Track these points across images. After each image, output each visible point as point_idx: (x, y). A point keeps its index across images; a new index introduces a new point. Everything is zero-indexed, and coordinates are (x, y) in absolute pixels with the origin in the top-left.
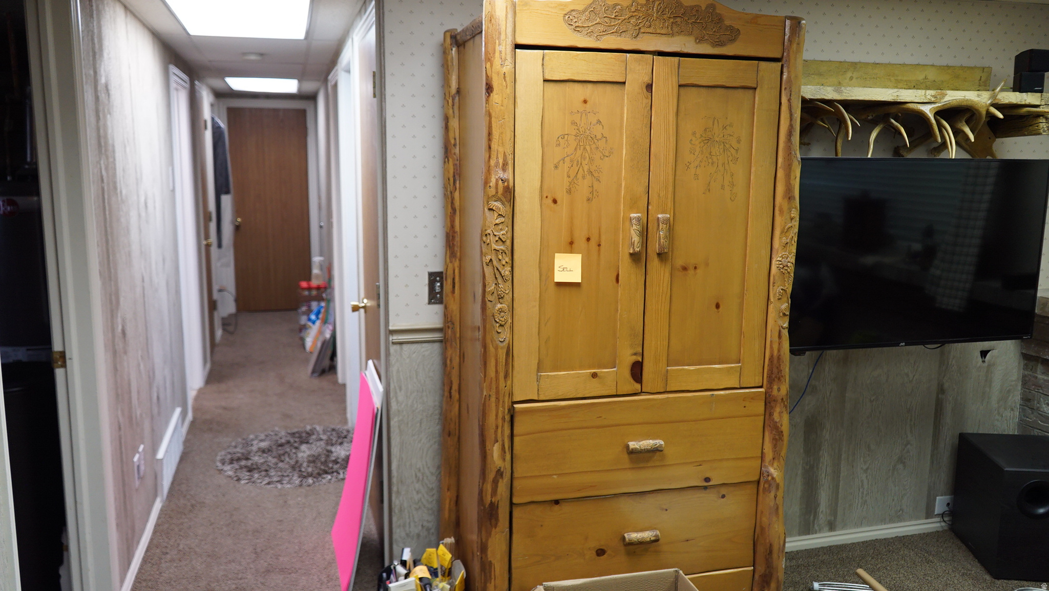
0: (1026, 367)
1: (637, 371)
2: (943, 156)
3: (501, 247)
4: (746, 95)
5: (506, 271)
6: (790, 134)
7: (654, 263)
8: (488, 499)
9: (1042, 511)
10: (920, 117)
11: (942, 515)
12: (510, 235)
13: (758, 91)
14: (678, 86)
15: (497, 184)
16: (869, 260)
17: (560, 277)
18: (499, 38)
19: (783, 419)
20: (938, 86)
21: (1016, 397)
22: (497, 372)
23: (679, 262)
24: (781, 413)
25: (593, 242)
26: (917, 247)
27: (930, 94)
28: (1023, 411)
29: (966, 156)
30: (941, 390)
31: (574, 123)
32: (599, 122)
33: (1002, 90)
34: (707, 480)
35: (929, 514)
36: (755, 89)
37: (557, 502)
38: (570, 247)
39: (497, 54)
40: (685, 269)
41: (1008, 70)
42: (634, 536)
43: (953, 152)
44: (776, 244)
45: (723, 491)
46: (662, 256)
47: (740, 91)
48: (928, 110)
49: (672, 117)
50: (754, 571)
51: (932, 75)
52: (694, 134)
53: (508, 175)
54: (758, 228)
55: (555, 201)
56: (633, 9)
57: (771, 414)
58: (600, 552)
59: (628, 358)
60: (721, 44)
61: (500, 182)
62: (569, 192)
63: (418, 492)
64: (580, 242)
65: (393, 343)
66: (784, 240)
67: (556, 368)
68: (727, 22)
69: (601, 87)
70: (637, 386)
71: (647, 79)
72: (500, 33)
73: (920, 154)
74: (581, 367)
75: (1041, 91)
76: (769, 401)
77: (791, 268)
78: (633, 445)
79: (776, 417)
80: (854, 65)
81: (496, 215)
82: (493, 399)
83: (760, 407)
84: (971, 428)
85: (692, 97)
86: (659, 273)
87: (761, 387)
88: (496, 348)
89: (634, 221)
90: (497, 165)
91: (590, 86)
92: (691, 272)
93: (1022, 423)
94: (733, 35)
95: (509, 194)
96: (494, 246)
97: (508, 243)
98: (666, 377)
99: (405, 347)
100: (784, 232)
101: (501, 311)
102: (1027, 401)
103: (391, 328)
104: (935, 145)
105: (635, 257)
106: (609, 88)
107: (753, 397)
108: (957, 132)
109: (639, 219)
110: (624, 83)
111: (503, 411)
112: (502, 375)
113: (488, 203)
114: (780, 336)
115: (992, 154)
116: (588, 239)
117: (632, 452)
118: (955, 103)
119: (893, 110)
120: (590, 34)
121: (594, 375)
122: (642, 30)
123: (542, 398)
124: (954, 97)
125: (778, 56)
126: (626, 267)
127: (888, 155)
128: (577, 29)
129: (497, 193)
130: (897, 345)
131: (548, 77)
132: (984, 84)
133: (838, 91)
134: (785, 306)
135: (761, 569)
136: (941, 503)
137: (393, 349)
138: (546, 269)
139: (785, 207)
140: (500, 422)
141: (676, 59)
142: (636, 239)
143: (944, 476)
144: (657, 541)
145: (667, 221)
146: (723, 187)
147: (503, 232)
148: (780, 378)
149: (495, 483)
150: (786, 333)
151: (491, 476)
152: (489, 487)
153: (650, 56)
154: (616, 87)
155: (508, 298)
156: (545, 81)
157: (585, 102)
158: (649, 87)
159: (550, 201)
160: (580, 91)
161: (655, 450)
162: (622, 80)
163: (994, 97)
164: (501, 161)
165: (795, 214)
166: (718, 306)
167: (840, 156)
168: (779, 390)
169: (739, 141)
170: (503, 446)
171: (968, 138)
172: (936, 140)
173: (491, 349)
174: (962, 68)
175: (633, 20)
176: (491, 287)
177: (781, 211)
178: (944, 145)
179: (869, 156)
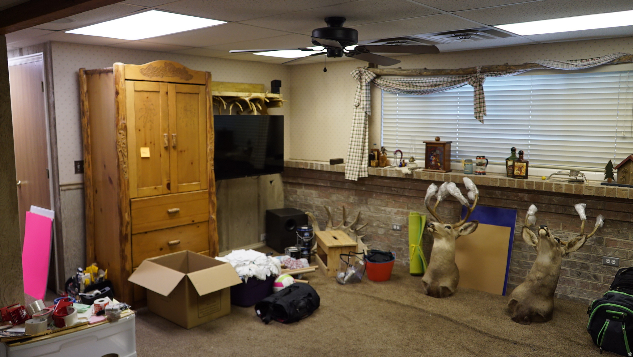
0: (284, 186)
1: (169, 186)
2: (252, 114)
3: (124, 146)
4: (196, 96)
5: (126, 154)
6: (210, 108)
7: (172, 150)
8: (124, 233)
9: (292, 228)
10: (245, 102)
11: (263, 241)
12: (126, 142)
13: (200, 95)
14: (175, 93)
15: (122, 125)
16: (229, 154)
17: (143, 155)
18: (121, 77)
19: (214, 199)
20: (249, 91)
21: (282, 197)
22: (125, 188)
23: (179, 149)
24: (214, 197)
25: (152, 144)
26: (246, 148)
27: (247, 94)
28: (285, 201)
29: (259, 114)
30: (259, 196)
31: (144, 105)
32: (152, 104)
33: (268, 93)
34: (193, 221)
35: (259, 241)
36: (198, 94)
37: (146, 233)
38: (145, 145)
39: (120, 82)
40: (181, 151)
41: (269, 85)
42: (172, 242)
43: (256, 113)
44: (208, 143)
45: (198, 225)
46: (174, 147)
47: (194, 95)
48: (247, 99)
49: (174, 103)
50: (210, 252)
51: (247, 87)
52: (181, 108)
53: (125, 122)
54: (202, 138)
55: (140, 130)
56: (161, 68)
57: (211, 198)
58: (161, 249)
59: (165, 182)
60: (187, 80)
61: (123, 124)
62: (144, 127)
63: (74, 251)
64: (148, 144)
65: (62, 190)
66: (211, 141)
67: (143, 186)
68: (189, 73)
69: (152, 93)
70: (169, 191)
71: (166, 91)
72: (121, 76)
73: (245, 114)
74: (151, 186)
75: (279, 93)
76: (210, 194)
77: (213, 150)
78: (170, 210)
79: (212, 198)
80: (222, 83)
81: (122, 135)
82: (124, 197)
83: (207, 196)
84: (270, 208)
85: (180, 96)
86: (174, 153)
87: (207, 189)
88: (124, 180)
89: (166, 136)
90: (121, 118)
91: (149, 93)
92: (183, 153)
93: (285, 205)
94: (191, 77)
95: (125, 128)
96: (122, 146)
97: (126, 144)
98: (178, 188)
99: (67, 192)
100: (210, 139)
101: (125, 167)
102: (286, 197)
103: (60, 184)
104: (249, 110)
105: (166, 148)
106: (155, 93)
107: (205, 193)
108: (256, 106)
109: (167, 136)
110: (159, 92)
111: (128, 201)
112: (127, 189)
113: (119, 131)
114: (212, 172)
115: (267, 114)
116: (151, 143)
117: (169, 213)
118: (254, 97)
119: (236, 99)
120: (148, 76)
121: (155, 188)
122: (164, 75)
123: (139, 197)
124: (254, 95)
125: (205, 84)
126: (163, 151)
127: (235, 114)
128: (144, 74)
129: (122, 127)
130: (244, 177)
131: (136, 89)
132: (263, 91)
133: (219, 93)
134: (212, 162)
135: (212, 250)
136: (262, 237)
137: (61, 193)
138: (138, 153)
139: (210, 131)
140: (127, 205)
141: (174, 84)
142: (166, 142)
143: (262, 227)
144: (179, 243)
145: (175, 136)
146: (191, 125)
147: (124, 141)
148: (213, 186)
149: (127, 226)
150: (213, 171)
151: (125, 224)
152: (124, 229)
153: (166, 83)
154: (157, 93)
155: (127, 163)
156: (135, 91)
157: (147, 98)
158: (167, 93)
159: (138, 130)
160: (146, 94)
161: (177, 212)
162: (158, 90)
163: (266, 95)
164: (123, 117)
165: (213, 133)
166: (192, 163)
167: (221, 114)
168: (213, 190)
169: (195, 110)
170: (128, 214)
171: (259, 108)
172: (250, 108)
173: (122, 180)
174: (256, 84)
175: (161, 72)
176: (121, 159)
177: (209, 132)
178: (252, 111)
179: (230, 114)
